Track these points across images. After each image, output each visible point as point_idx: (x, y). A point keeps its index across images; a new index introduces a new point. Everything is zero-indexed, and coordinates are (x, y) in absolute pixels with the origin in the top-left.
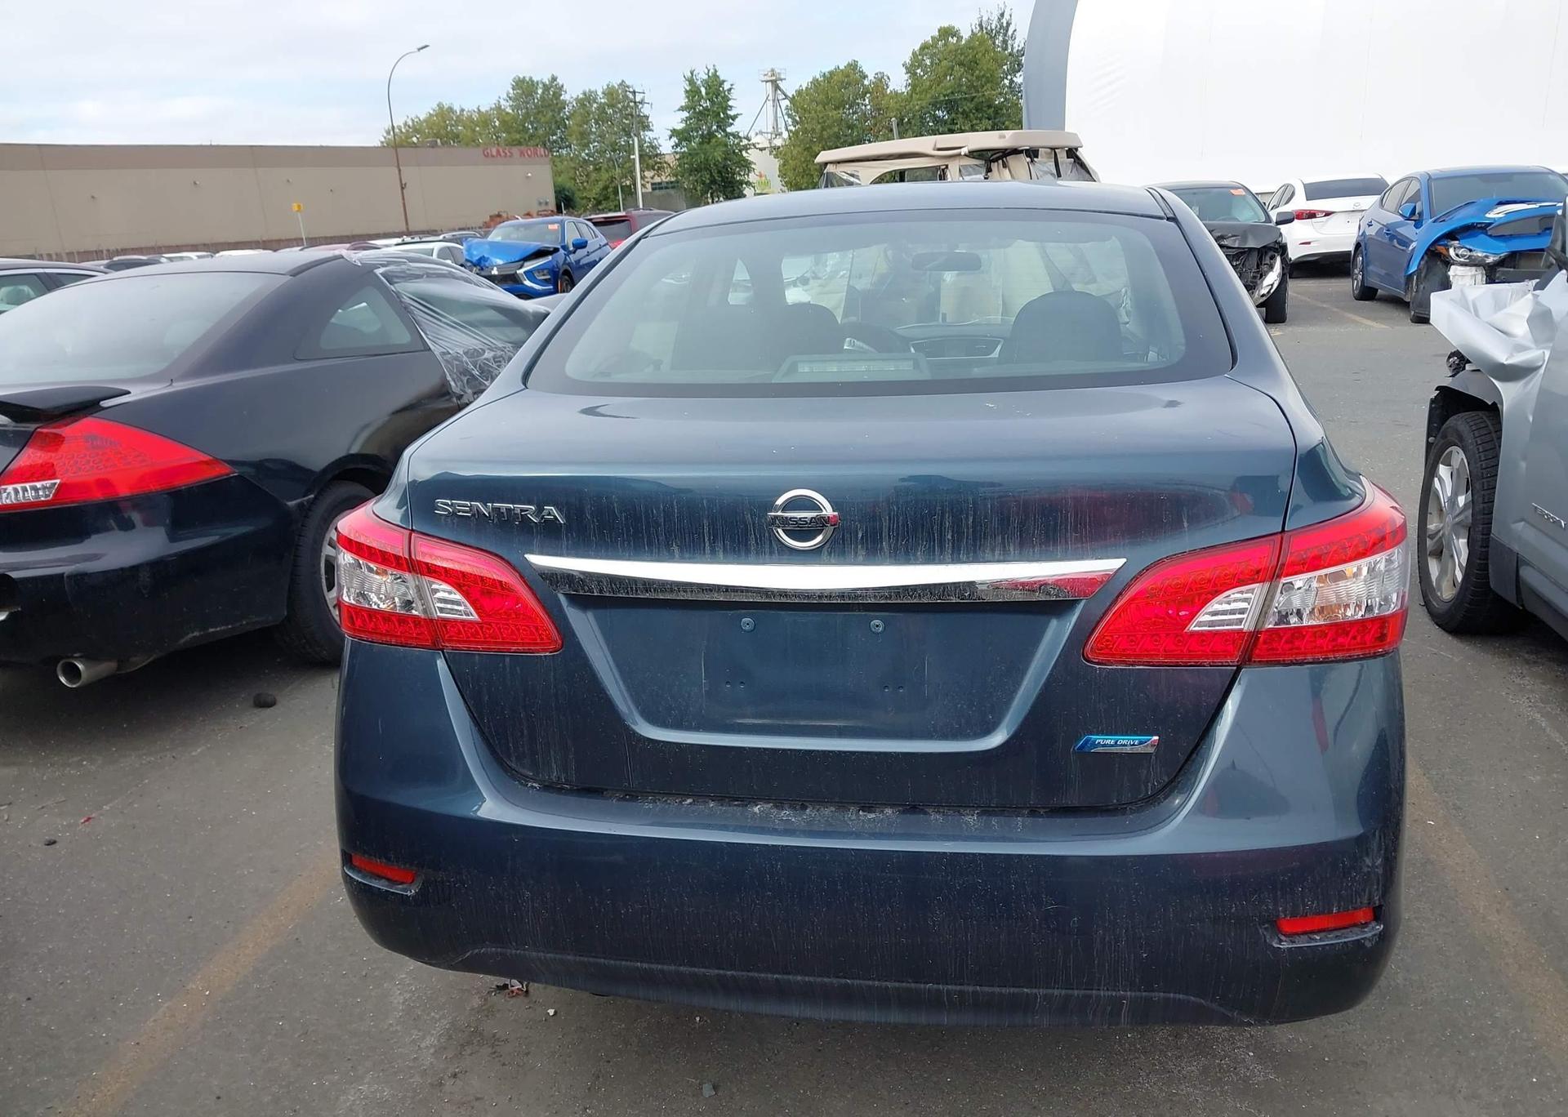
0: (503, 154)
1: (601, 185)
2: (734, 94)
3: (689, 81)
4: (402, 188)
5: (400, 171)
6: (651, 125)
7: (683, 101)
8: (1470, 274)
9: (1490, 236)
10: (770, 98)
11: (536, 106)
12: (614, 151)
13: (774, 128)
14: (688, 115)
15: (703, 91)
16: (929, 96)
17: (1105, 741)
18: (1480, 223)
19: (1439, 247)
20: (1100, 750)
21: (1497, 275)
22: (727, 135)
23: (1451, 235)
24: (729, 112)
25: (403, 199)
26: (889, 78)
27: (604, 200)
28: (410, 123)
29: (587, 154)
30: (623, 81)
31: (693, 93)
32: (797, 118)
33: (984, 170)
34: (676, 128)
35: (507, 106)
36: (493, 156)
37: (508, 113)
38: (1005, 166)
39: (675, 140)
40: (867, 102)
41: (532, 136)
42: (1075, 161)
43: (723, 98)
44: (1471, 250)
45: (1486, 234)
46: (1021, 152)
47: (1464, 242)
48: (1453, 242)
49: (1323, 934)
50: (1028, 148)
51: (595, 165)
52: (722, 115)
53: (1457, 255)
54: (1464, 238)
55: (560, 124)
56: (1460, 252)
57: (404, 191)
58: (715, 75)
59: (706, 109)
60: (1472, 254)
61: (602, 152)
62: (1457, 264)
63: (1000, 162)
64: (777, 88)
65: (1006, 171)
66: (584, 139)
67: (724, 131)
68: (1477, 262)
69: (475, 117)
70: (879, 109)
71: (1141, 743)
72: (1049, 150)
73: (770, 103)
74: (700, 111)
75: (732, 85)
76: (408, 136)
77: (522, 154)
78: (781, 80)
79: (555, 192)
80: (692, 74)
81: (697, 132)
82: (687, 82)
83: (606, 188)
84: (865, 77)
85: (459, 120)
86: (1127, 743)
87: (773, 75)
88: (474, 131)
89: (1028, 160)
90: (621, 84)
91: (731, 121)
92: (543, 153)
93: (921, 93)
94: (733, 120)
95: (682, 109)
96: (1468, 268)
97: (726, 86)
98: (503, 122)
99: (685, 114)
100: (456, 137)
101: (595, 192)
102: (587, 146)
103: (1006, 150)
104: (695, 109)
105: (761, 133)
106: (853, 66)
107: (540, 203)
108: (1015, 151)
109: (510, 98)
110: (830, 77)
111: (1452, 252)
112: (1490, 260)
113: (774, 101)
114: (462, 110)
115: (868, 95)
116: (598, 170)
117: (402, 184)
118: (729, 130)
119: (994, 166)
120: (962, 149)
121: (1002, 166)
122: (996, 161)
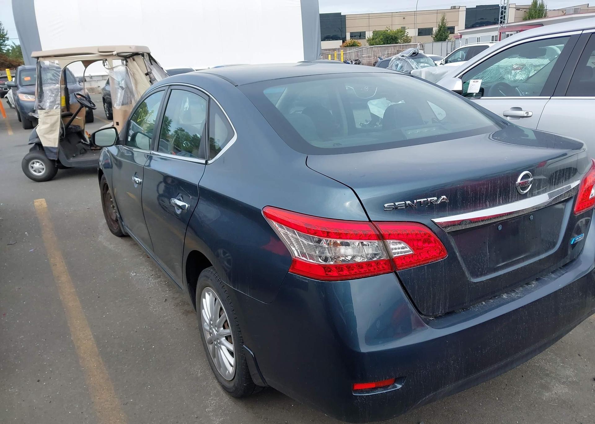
20: (576, 242)
33: (125, 63)
42: (151, 59)
46: (139, 54)
63: (131, 58)
65: (135, 62)
86: (580, 238)
103: (133, 53)
119: (128, 60)
120: (113, 52)
121: (132, 60)
122: (129, 58)
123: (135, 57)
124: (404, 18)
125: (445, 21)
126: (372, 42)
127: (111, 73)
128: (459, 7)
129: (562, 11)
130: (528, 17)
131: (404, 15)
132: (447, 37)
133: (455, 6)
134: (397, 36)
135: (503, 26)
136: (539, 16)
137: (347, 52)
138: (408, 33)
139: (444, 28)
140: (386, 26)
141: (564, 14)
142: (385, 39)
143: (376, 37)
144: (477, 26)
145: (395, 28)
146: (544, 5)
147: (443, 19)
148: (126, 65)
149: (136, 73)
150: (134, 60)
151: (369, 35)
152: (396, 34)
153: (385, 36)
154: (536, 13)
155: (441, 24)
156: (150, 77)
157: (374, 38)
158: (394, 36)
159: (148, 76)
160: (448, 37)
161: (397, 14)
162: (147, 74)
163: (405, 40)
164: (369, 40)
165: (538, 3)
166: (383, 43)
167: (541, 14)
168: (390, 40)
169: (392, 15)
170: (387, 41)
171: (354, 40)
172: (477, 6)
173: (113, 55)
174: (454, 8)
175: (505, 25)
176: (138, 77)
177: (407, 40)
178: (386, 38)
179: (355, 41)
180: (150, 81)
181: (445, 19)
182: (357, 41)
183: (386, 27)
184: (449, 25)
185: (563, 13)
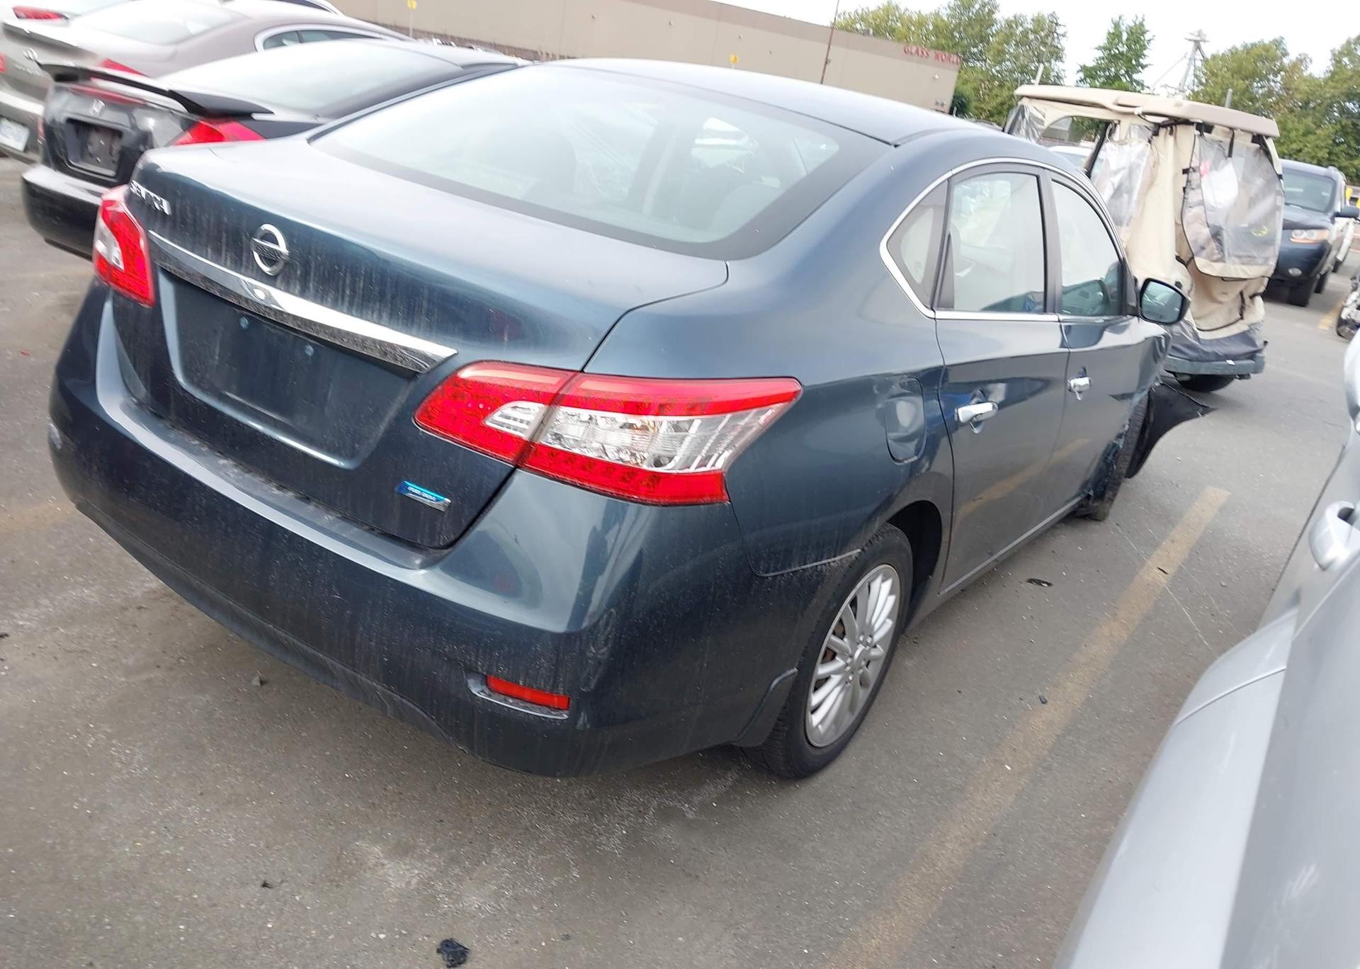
0: (920, 53)
1: (999, 100)
2: (1151, 46)
3: (1115, 24)
4: (826, 63)
5: (829, 47)
6: (1064, 56)
7: (1103, 41)
10: (1188, 56)
11: (970, 18)
12: (1022, 73)
13: (1180, 84)
14: (1102, 55)
15: (1125, 36)
16: (1345, 86)
17: (414, 490)
20: (411, 495)
22: (1132, 80)
24: (1141, 60)
25: (824, 72)
26: (1311, 61)
27: (997, 114)
28: (860, 12)
29: (998, 72)
30: (1054, 13)
31: (1115, 36)
32: (1204, 81)
33: (1150, 133)
34: (1087, 65)
35: (944, 14)
36: (911, 53)
37: (943, 20)
38: (1171, 133)
39: (1081, 75)
40: (1279, 79)
41: (956, 44)
42: (1261, 148)
43: (1141, 46)
46: (1192, 124)
49: (517, 701)
50: (1200, 121)
51: (1000, 81)
52: (1134, 62)
55: (984, 39)
57: (827, 66)
58: (1141, 24)
59: (1121, 54)
61: (1011, 72)
63: (1169, 128)
64: (1198, 47)
65: (1171, 139)
66: (1000, 56)
67: (1130, 77)
69: (915, 17)
70: (1288, 89)
71: (437, 500)
72: (1227, 130)
73: (1187, 61)
74: (1115, 55)
75: (1154, 36)
76: (854, 22)
77: (937, 57)
78: (1205, 41)
79: (954, 97)
80: (1120, 18)
81: (1104, 72)
82: (1113, 26)
83: (1002, 104)
84: (1285, 54)
85: (900, 18)
86: (428, 497)
87: (1199, 35)
88: (909, 29)
89: (1198, 133)
90: (1051, 15)
91: (1140, 68)
92: (955, 61)
93: (1337, 82)
94: (1142, 68)
95: (1099, 48)
97: (1147, 36)
98: (936, 27)
99: (1100, 54)
100: (892, 31)
101: (991, 105)
102: (1000, 63)
103: (1179, 118)
104: (1110, 51)
105: (1166, 86)
106: (1278, 43)
107: (937, 103)
108: (1187, 122)
109: (949, 7)
110: (1249, 49)
113: (1190, 59)
114: (906, 10)
115: (1282, 73)
116: (1001, 86)
117: (827, 59)
118: (1135, 76)
120: (1136, 109)
121: (1169, 133)
156: (1187, 180)
159: (1186, 175)
162: (1186, 171)
173: (1133, 114)
180: (1185, 189)
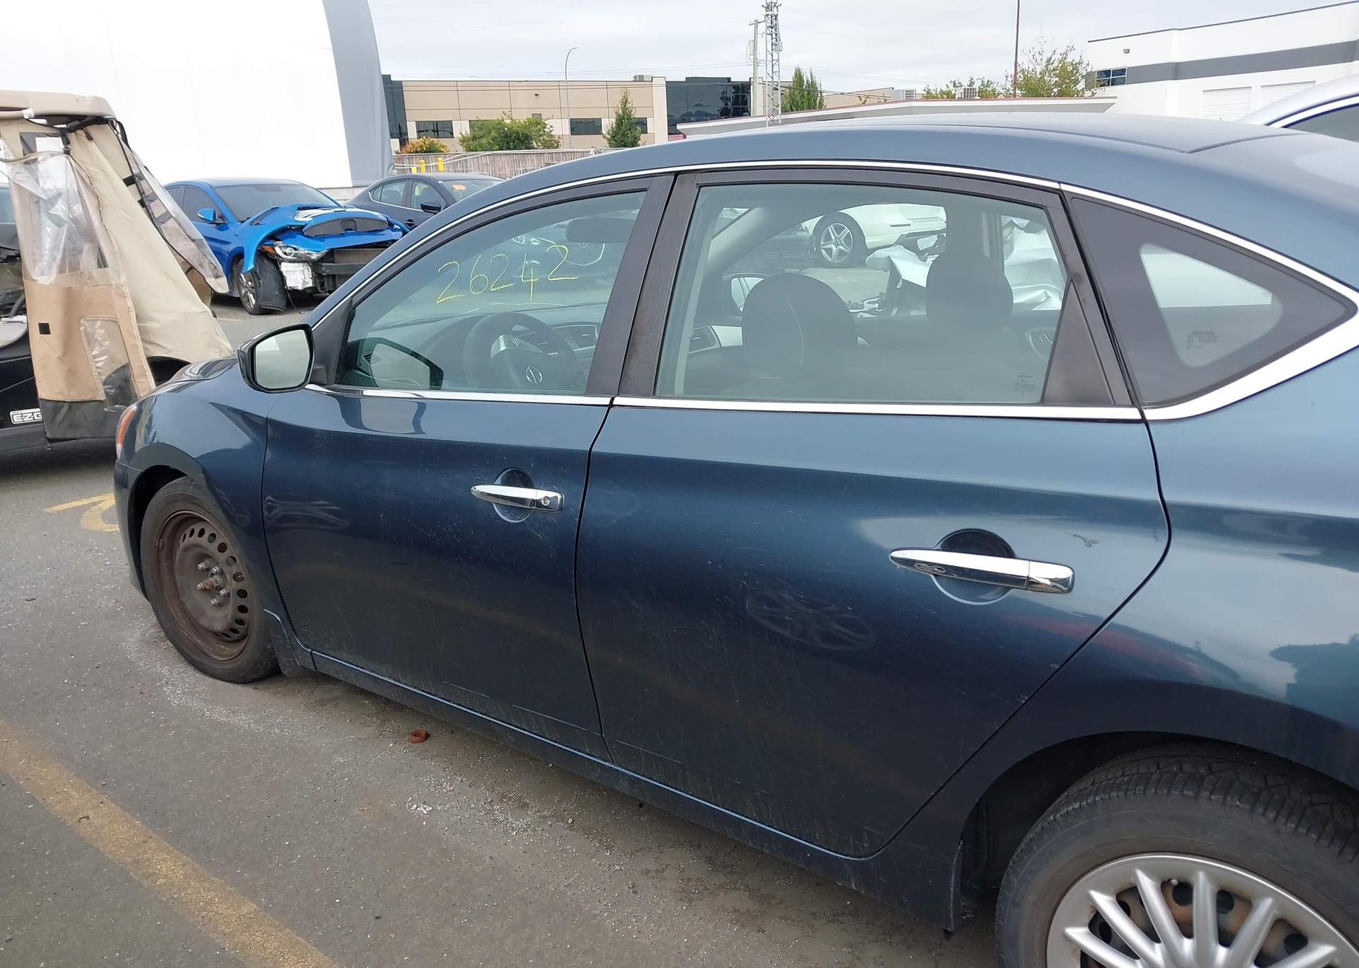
8: (299, 269)
9: (307, 236)
18: (293, 226)
19: (264, 247)
21: (323, 269)
23: (274, 237)
44: (295, 249)
45: (302, 234)
47: (288, 242)
48: (277, 242)
53: (285, 254)
54: (287, 238)
56: (288, 250)
60: (296, 252)
62: (285, 261)
68: (304, 259)
96: (296, 264)
111: (278, 251)
112: (315, 256)
119: (72, 137)
120: (23, 111)
121: (85, 139)
122: (74, 131)
123: (92, 130)
124: (537, 95)
125: (630, 105)
126: (473, 144)
127: (17, 173)
128: (652, 78)
129: (859, 97)
130: (789, 105)
131: (537, 88)
132: (636, 139)
133: (643, 76)
134: (529, 134)
135: (775, 118)
136: (809, 104)
137: (431, 164)
138: (551, 127)
139: (627, 119)
140: (503, 110)
141: (864, 103)
142: (503, 139)
143: (481, 133)
144: (692, 119)
145: (521, 116)
146: (816, 84)
147: (625, 101)
148: (67, 152)
149: (99, 176)
150: (90, 138)
151: (461, 128)
152: (525, 128)
153: (501, 132)
154: (804, 97)
155: (621, 112)
156: (139, 191)
157: (477, 136)
158: (523, 133)
159: (134, 186)
160: (639, 140)
161: (520, 84)
162: (129, 181)
163: (547, 142)
164: (464, 140)
165: (805, 79)
166: (497, 147)
167: (812, 101)
168: (514, 142)
169: (510, 86)
170: (508, 143)
171: (432, 139)
172: (687, 78)
173: (21, 118)
174: (640, 79)
175: (778, 117)
176: (102, 187)
177: (551, 143)
178: (504, 137)
179: (433, 141)
180: (142, 203)
181: (629, 100)
182: (438, 141)
183: (501, 113)
184: (637, 114)
185: (861, 100)
